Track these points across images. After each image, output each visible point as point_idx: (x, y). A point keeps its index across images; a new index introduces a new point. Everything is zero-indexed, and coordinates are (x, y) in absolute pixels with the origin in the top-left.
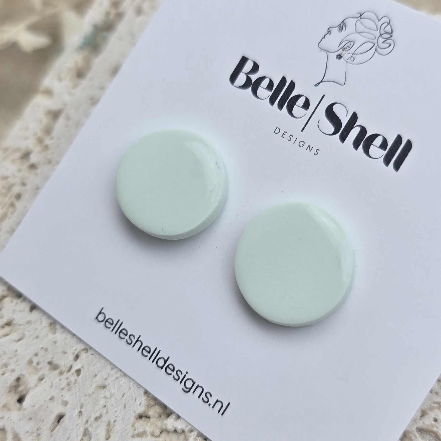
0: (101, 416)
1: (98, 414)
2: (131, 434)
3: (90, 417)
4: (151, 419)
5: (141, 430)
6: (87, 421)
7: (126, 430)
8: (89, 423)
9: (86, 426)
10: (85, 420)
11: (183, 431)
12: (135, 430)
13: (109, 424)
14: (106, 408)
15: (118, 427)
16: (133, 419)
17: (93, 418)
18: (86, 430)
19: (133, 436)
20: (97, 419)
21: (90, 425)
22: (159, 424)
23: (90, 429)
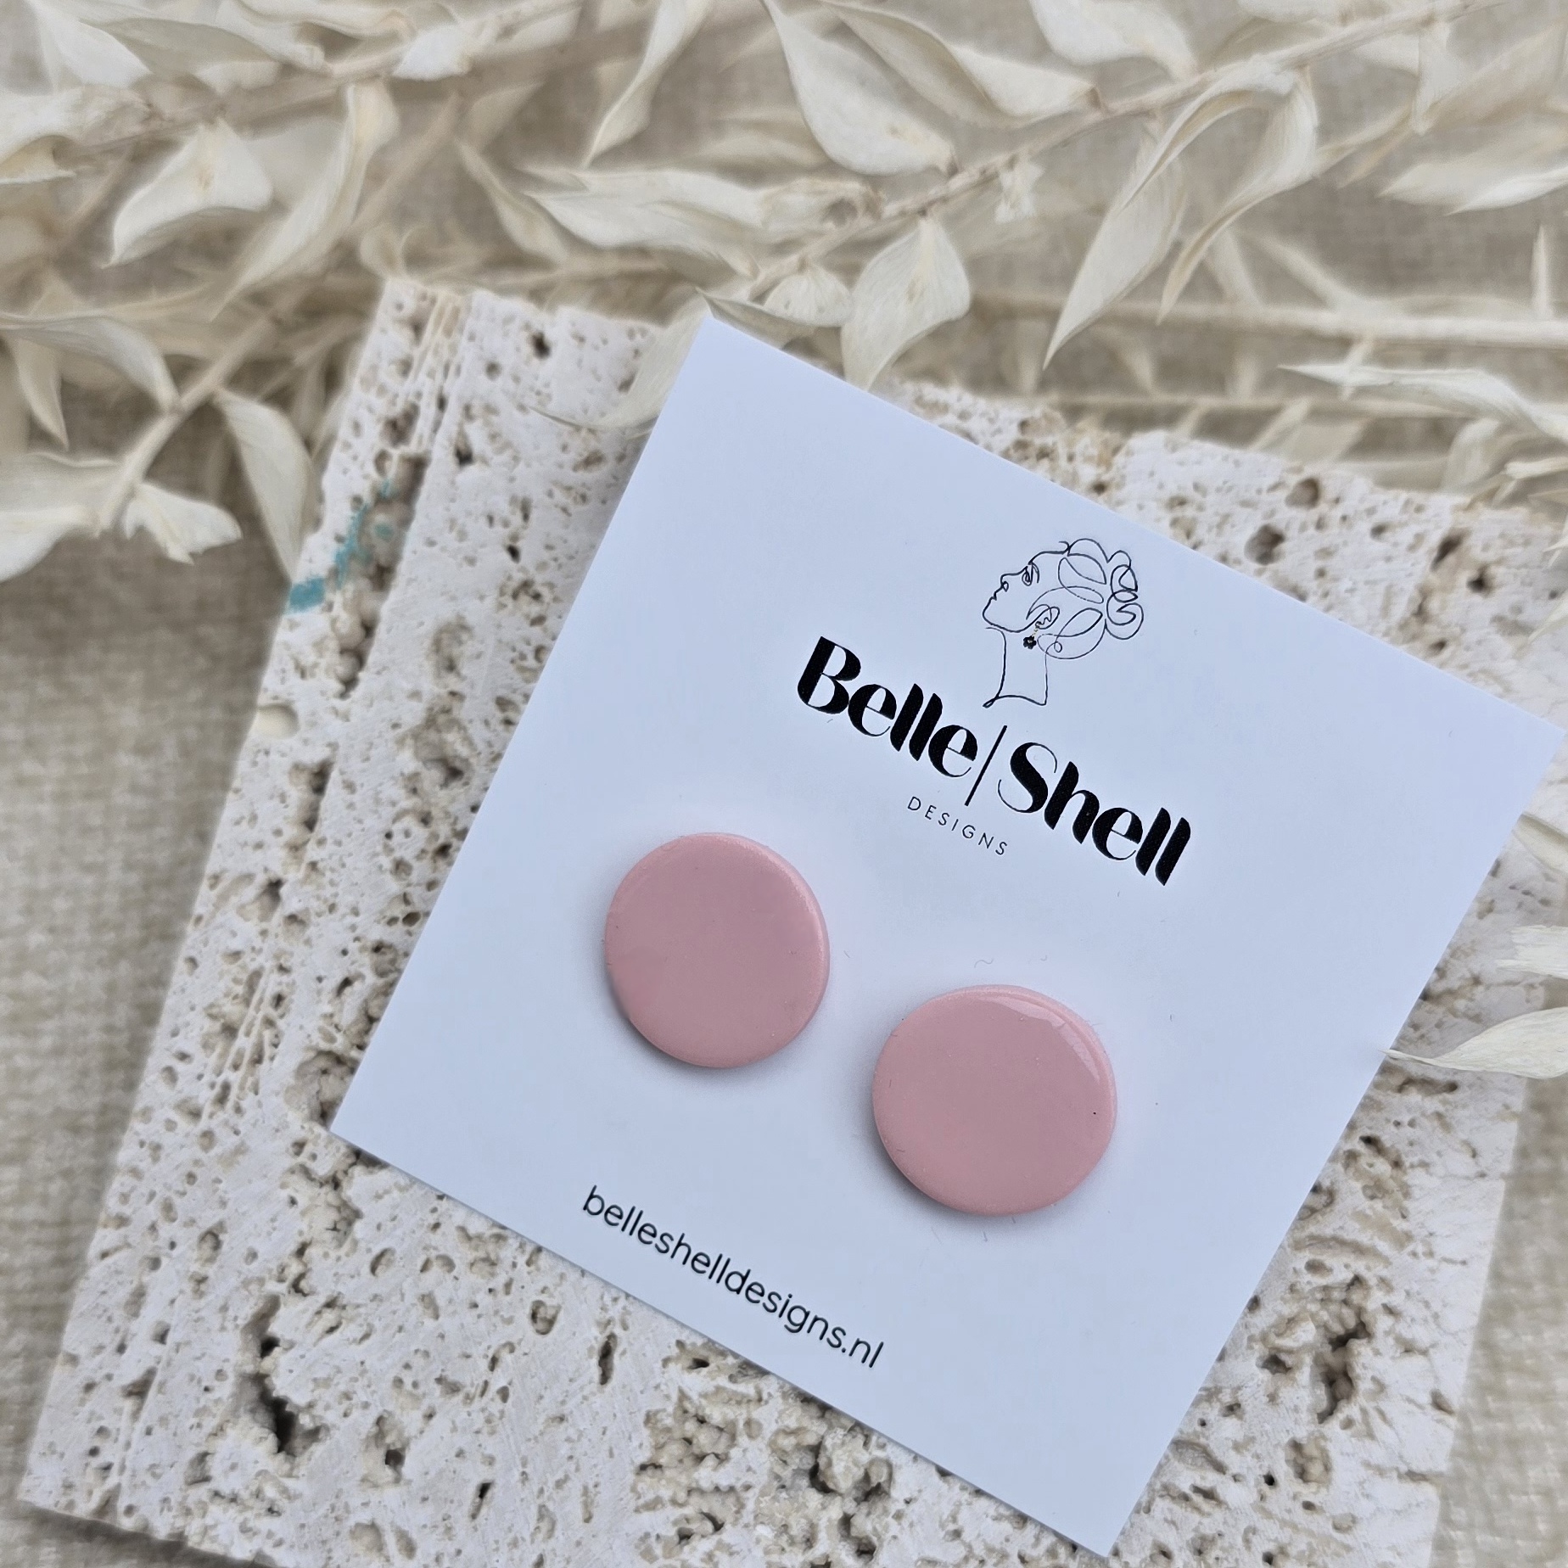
0: (566, 1478)
1: (560, 1475)
2: (633, 1505)
3: (545, 1483)
4: (668, 1473)
5: (650, 1496)
6: (541, 1491)
7: (622, 1499)
8: (546, 1494)
9: (540, 1501)
10: (536, 1489)
11: (732, 1489)
12: (639, 1498)
13: (586, 1491)
14: (575, 1460)
15: (604, 1496)
16: (631, 1477)
17: (551, 1484)
18: (542, 1507)
19: (637, 1510)
20: (559, 1484)
21: (549, 1498)
22: (684, 1480)
23: (551, 1506)
